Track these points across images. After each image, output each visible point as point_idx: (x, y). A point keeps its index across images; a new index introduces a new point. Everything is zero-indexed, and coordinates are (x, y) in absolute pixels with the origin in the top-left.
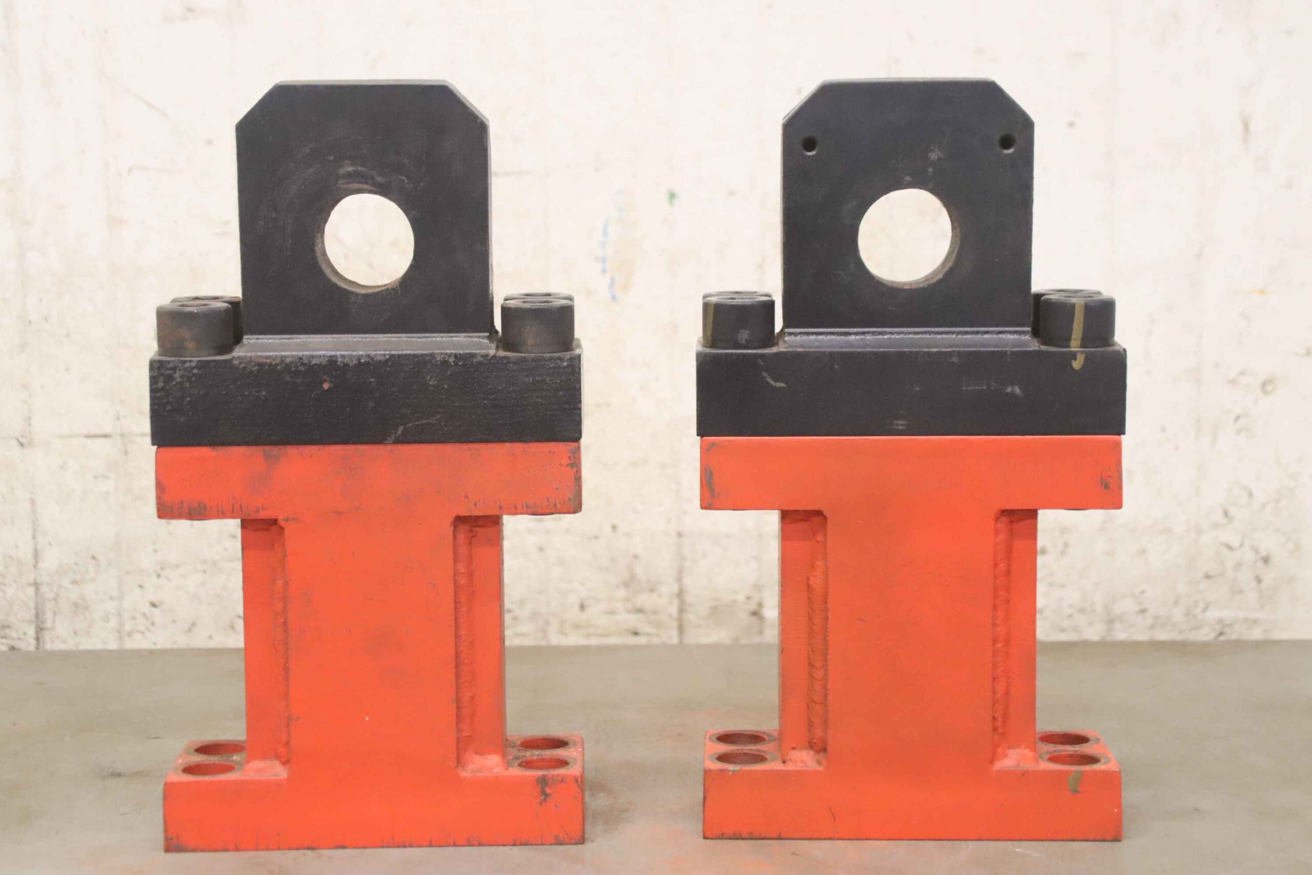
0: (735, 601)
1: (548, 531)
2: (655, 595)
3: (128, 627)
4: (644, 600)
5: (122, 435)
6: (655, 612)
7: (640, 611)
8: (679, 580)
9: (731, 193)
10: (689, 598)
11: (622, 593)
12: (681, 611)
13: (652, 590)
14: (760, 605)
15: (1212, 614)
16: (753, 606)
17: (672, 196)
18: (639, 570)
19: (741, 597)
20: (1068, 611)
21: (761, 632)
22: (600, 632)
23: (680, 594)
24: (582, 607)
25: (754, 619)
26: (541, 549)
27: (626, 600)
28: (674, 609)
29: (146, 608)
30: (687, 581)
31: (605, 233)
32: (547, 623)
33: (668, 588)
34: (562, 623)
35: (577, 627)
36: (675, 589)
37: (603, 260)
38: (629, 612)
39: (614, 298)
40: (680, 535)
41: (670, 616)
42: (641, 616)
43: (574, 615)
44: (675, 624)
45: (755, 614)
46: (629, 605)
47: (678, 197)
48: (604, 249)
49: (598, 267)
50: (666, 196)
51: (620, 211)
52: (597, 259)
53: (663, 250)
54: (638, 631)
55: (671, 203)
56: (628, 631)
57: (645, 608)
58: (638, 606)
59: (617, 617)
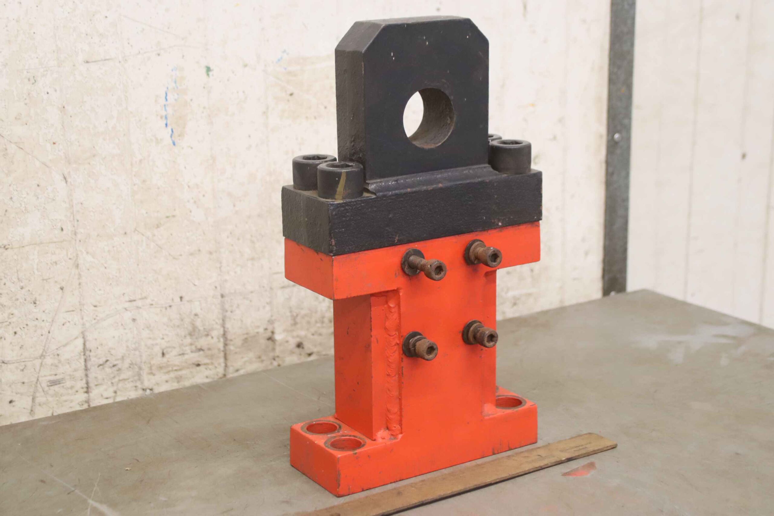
0: (258, 333)
1: (138, 308)
2: (210, 338)
4: (203, 342)
6: (209, 349)
7: (201, 350)
8: (223, 326)
9: (246, 66)
10: (229, 337)
11: (188, 340)
12: (226, 345)
13: (207, 335)
14: (273, 333)
15: (511, 294)
16: (269, 334)
17: (208, 69)
18: (198, 323)
19: (261, 330)
21: (274, 349)
22: (175, 368)
23: (224, 335)
24: (163, 354)
25: (270, 342)
26: (134, 320)
27: (191, 344)
28: (221, 346)
30: (228, 325)
31: (166, 100)
32: (140, 368)
33: (217, 332)
34: (151, 368)
35: (161, 368)
36: (221, 332)
37: (166, 117)
38: (192, 352)
39: (174, 143)
40: (222, 296)
41: (219, 349)
42: (201, 353)
43: (158, 360)
44: (222, 354)
45: (270, 339)
46: (193, 348)
47: (213, 70)
48: (166, 110)
49: (163, 123)
50: (204, 70)
51: (175, 82)
52: (161, 117)
53: (204, 108)
54: (200, 363)
55: (208, 75)
56: (193, 364)
57: (203, 348)
58: (199, 347)
59: (186, 357)
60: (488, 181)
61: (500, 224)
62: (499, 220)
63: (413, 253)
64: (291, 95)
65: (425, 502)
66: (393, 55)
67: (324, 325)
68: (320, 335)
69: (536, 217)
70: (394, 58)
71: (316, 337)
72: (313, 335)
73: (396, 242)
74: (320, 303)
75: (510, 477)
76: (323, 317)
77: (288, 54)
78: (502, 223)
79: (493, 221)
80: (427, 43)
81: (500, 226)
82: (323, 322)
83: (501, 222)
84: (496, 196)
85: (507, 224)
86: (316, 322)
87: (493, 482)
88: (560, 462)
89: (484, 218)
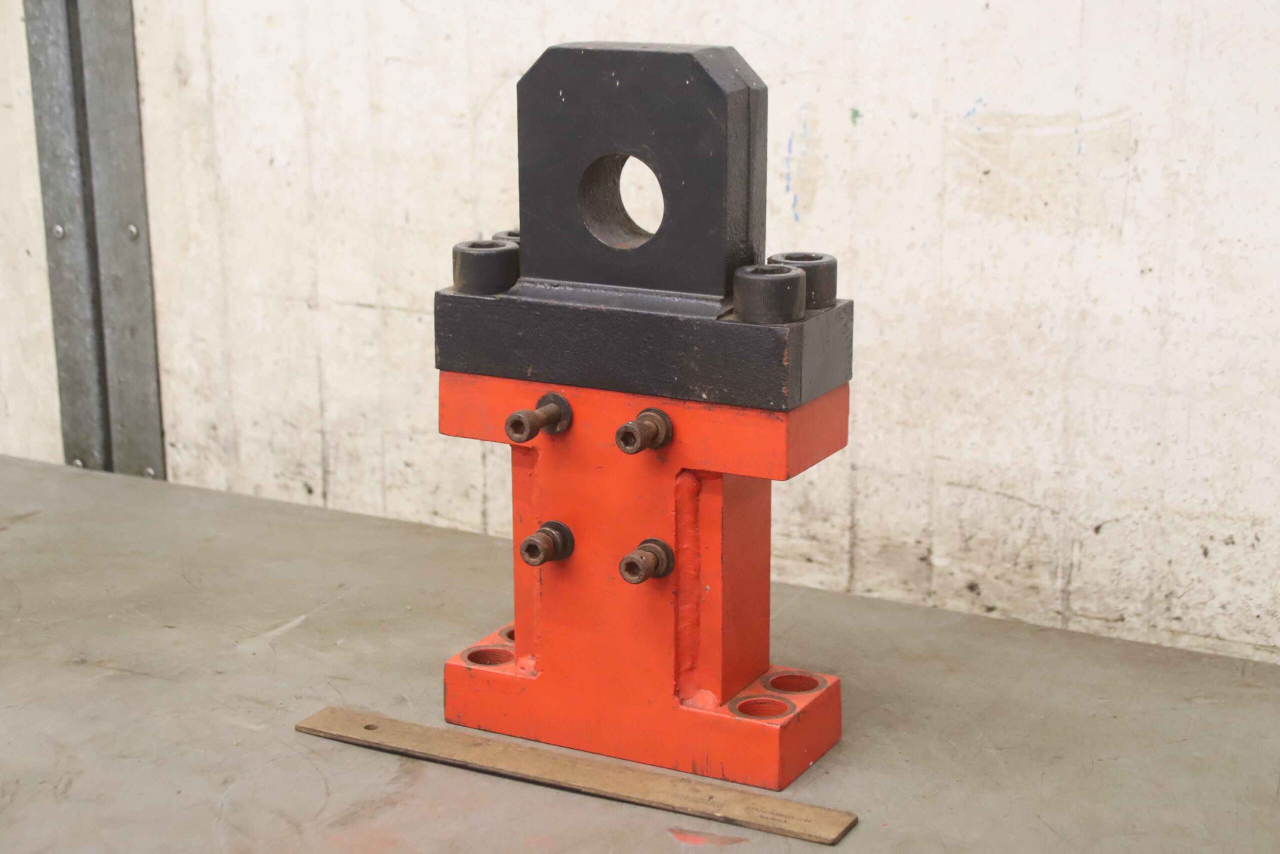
0: (904, 543)
2: (828, 525)
3: (389, 481)
4: (817, 527)
5: (383, 307)
6: (828, 542)
7: (814, 538)
8: (852, 511)
9: (914, 116)
10: (861, 534)
11: (797, 517)
12: (853, 545)
13: (825, 520)
14: (929, 551)
16: (922, 552)
17: (855, 114)
18: (813, 496)
19: (911, 541)
20: (1256, 612)
21: (929, 579)
23: (853, 527)
25: (923, 564)
27: (801, 525)
28: (845, 542)
29: (402, 467)
30: (859, 515)
31: (790, 151)
33: (841, 519)
36: (848, 521)
37: (788, 177)
38: (802, 537)
39: (797, 218)
40: (853, 467)
41: (842, 548)
42: (814, 543)
44: (846, 557)
45: (923, 559)
46: (803, 531)
47: (861, 116)
48: (788, 166)
49: (784, 184)
50: (849, 114)
51: (805, 126)
52: (781, 176)
53: (845, 172)
54: (814, 558)
55: (854, 122)
56: (802, 555)
57: (819, 536)
58: (812, 533)
59: (793, 541)
60: (682, 320)
61: (704, 396)
62: (703, 390)
63: (552, 399)
64: (986, 173)
65: (469, 765)
66: (562, 94)
67: (1018, 568)
68: (1010, 582)
69: (772, 403)
70: (563, 100)
71: (1001, 583)
72: (997, 578)
73: (529, 375)
74: (1013, 529)
75: (614, 796)
76: (1017, 556)
77: (985, 105)
78: (708, 395)
79: (691, 387)
80: (618, 83)
81: (705, 399)
82: (1016, 564)
83: (706, 394)
84: (696, 348)
85: (718, 400)
86: (1004, 559)
87: (583, 790)
88: (711, 817)
89: (676, 379)
